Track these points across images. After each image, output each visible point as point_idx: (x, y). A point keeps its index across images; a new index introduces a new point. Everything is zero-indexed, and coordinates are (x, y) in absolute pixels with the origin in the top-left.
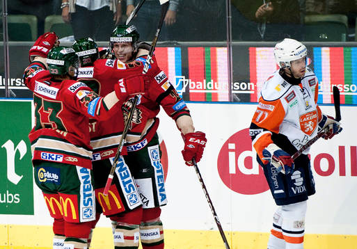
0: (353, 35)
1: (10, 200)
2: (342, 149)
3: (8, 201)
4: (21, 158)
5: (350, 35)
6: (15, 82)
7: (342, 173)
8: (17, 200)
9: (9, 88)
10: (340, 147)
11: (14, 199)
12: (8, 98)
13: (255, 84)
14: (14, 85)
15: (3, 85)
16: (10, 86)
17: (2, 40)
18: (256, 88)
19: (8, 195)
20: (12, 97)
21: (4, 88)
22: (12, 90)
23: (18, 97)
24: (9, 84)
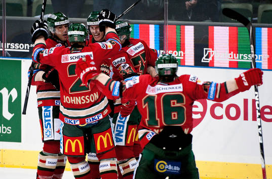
0: (256, 19)
1: (4, 131)
2: (246, 101)
3: (3, 132)
4: (13, 101)
5: (254, 19)
6: (10, 46)
7: (246, 118)
8: (9, 132)
9: (6, 50)
10: (244, 100)
11: (7, 131)
12: (4, 57)
13: (184, 52)
14: (9, 48)
15: (1, 48)
16: (6, 48)
17: (1, 15)
18: (184, 55)
19: (3, 128)
20: (7, 56)
21: (2, 50)
22: (8, 51)
23: (12, 57)
24: (5, 47)
